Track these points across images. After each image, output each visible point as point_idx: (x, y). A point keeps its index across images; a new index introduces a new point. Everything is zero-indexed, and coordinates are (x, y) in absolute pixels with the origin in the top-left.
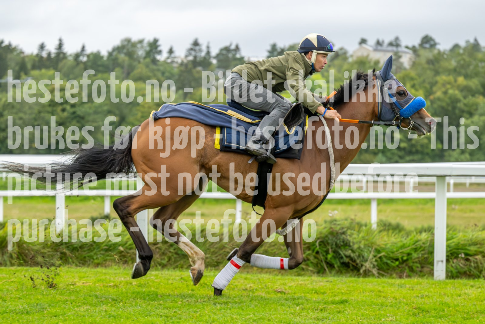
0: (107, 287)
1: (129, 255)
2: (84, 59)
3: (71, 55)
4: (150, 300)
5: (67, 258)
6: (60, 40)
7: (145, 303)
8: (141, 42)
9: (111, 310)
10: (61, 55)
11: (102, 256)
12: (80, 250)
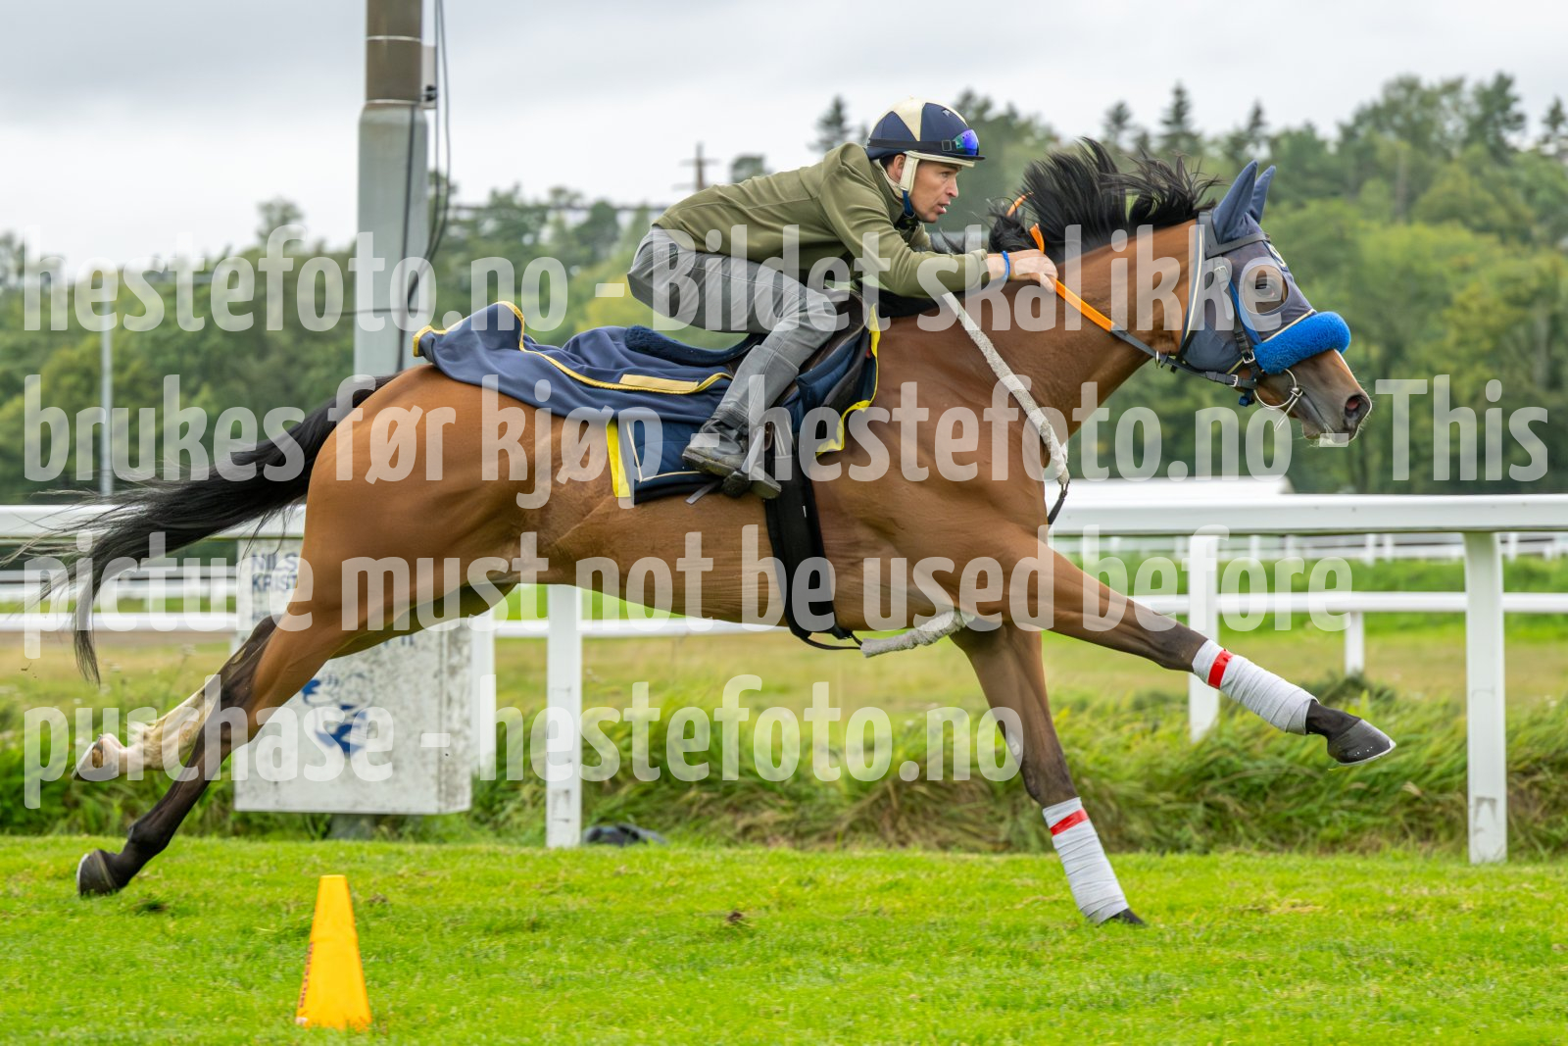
0: (1374, 917)
1: (1438, 809)
2: (1262, 153)
3: (1215, 142)
4: (1525, 962)
5: (1230, 822)
6: (1179, 92)
7: (1508, 972)
8: (1453, 88)
9: (1396, 995)
10: (1183, 143)
11: (1346, 814)
12: (1272, 794)
